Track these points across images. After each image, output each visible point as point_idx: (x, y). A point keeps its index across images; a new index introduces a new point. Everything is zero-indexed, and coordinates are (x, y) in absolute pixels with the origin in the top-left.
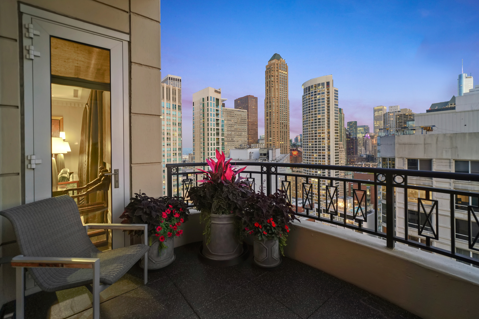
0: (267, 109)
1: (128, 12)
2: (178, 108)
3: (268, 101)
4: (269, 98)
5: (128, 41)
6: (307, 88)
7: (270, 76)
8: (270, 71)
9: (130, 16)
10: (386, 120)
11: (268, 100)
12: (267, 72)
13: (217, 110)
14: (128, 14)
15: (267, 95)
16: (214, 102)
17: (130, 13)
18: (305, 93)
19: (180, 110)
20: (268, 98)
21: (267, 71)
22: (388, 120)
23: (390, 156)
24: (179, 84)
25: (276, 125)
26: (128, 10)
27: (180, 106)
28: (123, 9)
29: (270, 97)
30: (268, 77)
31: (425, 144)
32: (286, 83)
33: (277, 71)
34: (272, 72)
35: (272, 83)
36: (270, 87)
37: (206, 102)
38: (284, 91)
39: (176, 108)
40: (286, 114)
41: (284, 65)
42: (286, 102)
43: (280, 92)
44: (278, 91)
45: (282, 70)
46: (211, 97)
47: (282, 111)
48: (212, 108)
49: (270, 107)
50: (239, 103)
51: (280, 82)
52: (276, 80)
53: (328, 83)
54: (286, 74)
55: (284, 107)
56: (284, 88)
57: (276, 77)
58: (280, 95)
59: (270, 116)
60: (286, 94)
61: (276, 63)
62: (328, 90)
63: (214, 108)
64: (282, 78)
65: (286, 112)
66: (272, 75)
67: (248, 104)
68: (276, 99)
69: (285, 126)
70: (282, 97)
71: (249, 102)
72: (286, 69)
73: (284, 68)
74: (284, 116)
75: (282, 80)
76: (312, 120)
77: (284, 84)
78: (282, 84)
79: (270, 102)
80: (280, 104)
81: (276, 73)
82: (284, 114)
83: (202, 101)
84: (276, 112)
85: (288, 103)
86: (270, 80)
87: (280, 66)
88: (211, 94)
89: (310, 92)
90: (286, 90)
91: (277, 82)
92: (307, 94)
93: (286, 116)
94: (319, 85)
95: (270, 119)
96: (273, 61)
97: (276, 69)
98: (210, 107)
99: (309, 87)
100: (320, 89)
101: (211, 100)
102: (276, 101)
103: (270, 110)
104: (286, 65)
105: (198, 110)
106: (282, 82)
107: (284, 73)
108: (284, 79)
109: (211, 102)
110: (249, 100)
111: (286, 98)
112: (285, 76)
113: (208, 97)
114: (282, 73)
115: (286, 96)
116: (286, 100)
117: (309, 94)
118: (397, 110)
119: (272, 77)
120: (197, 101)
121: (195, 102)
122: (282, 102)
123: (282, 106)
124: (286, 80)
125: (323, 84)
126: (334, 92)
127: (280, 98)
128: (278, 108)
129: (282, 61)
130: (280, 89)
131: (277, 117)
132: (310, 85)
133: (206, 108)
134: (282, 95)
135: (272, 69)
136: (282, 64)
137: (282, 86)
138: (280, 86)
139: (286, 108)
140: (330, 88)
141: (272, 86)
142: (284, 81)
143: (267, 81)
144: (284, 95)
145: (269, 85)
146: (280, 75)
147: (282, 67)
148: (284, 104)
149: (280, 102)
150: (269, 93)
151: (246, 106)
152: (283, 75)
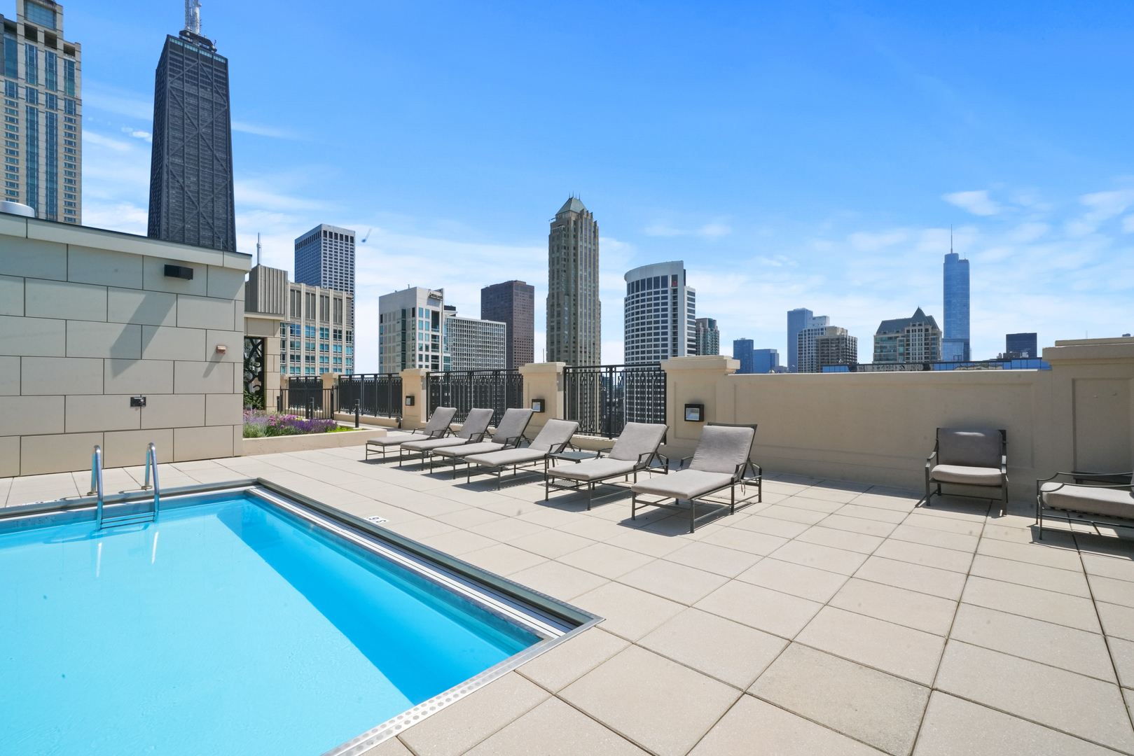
0: (552, 320)
2: (347, 337)
3: (553, 303)
4: (556, 296)
6: (633, 283)
7: (558, 248)
8: (558, 236)
10: (803, 346)
11: (553, 298)
12: (553, 238)
13: (434, 337)
15: (553, 289)
16: (427, 320)
18: (629, 293)
19: (350, 340)
20: (553, 296)
21: (553, 235)
22: (807, 345)
24: (349, 247)
25: (570, 355)
27: (350, 332)
29: (558, 293)
30: (555, 249)
32: (594, 265)
33: (575, 237)
34: (564, 239)
35: (564, 263)
36: (558, 272)
37: (409, 319)
38: (590, 282)
39: (340, 337)
40: (594, 332)
41: (590, 224)
42: (594, 305)
43: (581, 284)
44: (576, 282)
45: (586, 235)
46: (421, 310)
47: (586, 324)
48: (424, 332)
49: (559, 315)
50: (491, 297)
51: (581, 261)
52: (572, 258)
53: (675, 278)
54: (594, 244)
55: (590, 315)
56: (590, 274)
57: (572, 251)
58: (581, 289)
59: (558, 335)
60: (594, 287)
61: (573, 219)
62: (675, 291)
63: (427, 332)
64: (586, 253)
65: (594, 328)
66: (564, 245)
67: (511, 300)
68: (572, 298)
69: (590, 357)
70: (586, 296)
71: (514, 297)
72: (595, 232)
73: (590, 230)
74: (590, 336)
75: (586, 256)
76: (643, 352)
77: (590, 266)
78: (586, 265)
79: (559, 305)
80: (579, 310)
81: (573, 242)
82: (590, 332)
83: (399, 315)
84: (572, 326)
85: (597, 306)
86: (558, 255)
87: (581, 227)
88: (422, 303)
89: (640, 293)
90: (594, 280)
91: (574, 260)
92: (633, 297)
93: (594, 337)
94: (657, 279)
95: (559, 342)
96: (567, 216)
97: (572, 233)
98: (418, 331)
99: (638, 282)
100: (659, 288)
101: (421, 315)
102: (572, 302)
103: (559, 323)
104: (593, 224)
105: (392, 335)
106: (586, 262)
107: (590, 243)
108: (590, 255)
109: (421, 319)
110: (514, 291)
111: (594, 296)
112: (593, 247)
113: (414, 310)
114: (586, 241)
115: (594, 291)
116: (594, 301)
117: (638, 296)
118: (823, 326)
119: (564, 251)
120: (390, 314)
121: (386, 315)
122: (586, 306)
123: (586, 315)
124: (594, 258)
125: (665, 279)
126: (686, 296)
127: (581, 295)
128: (576, 319)
129: (585, 216)
130: (581, 277)
131: (574, 338)
132: (639, 278)
133: (409, 332)
134: (586, 290)
135: (564, 232)
136: (586, 224)
137: (586, 271)
138: (581, 270)
139: (594, 319)
140: (679, 288)
141: (564, 269)
142: (590, 261)
143: (553, 259)
144: (590, 291)
145: (556, 267)
146: (581, 246)
147: (586, 229)
148: (590, 309)
149: (581, 305)
150: (558, 283)
151: (507, 305)
152: (589, 246)
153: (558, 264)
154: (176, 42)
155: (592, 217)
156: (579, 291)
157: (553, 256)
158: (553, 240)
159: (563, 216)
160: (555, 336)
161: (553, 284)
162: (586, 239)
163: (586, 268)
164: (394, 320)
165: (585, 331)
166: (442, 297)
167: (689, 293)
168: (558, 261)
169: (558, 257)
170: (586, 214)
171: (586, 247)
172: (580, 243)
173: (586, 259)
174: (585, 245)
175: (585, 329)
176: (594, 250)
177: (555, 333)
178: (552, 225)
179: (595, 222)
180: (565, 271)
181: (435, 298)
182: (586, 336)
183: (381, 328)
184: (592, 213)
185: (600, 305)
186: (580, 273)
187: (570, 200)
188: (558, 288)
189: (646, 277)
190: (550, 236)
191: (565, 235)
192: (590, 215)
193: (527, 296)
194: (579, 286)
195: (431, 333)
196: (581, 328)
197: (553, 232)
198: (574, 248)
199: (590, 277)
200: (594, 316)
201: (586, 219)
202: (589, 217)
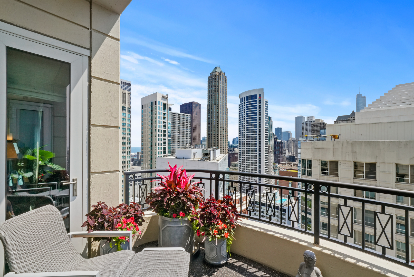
1: (88, 29)
3: (209, 108)
4: (210, 105)
5: (89, 56)
6: (243, 98)
8: (211, 81)
9: (91, 32)
10: (304, 128)
13: (164, 114)
14: (89, 31)
15: (209, 103)
16: (162, 106)
17: (91, 30)
18: (241, 102)
19: (129, 111)
21: (209, 81)
22: (306, 128)
23: (308, 158)
24: (129, 87)
25: (216, 129)
26: (89, 27)
27: (129, 108)
28: (84, 25)
30: (210, 87)
31: (334, 149)
32: (226, 93)
33: (218, 82)
34: (214, 82)
35: (214, 92)
36: (211, 96)
37: (154, 106)
38: (224, 100)
39: (125, 110)
40: (225, 120)
41: (224, 77)
42: (225, 109)
43: (221, 101)
44: (218, 99)
45: (222, 81)
46: (159, 102)
47: (222, 116)
48: (160, 111)
49: (212, 112)
50: (184, 108)
51: (221, 91)
52: (217, 90)
53: (260, 95)
54: (226, 85)
55: (224, 113)
56: (224, 97)
57: (217, 88)
59: (211, 121)
60: (225, 102)
61: (217, 75)
62: (260, 100)
63: (161, 112)
64: (222, 88)
65: (225, 118)
66: (214, 85)
67: (192, 109)
68: (217, 106)
69: (224, 130)
70: (222, 105)
71: (193, 108)
72: (226, 80)
73: (224, 79)
74: (224, 121)
75: (222, 90)
76: (247, 125)
77: (224, 94)
78: (222, 93)
79: (212, 109)
80: (220, 111)
81: (217, 84)
82: (224, 120)
83: (150, 104)
84: (217, 117)
85: (227, 110)
86: (211, 89)
87: (221, 78)
88: (159, 99)
89: (246, 102)
90: (225, 99)
91: (218, 91)
92: (242, 104)
93: (225, 122)
94: (253, 96)
95: (212, 123)
96: (215, 73)
97: (217, 80)
98: (158, 111)
99: (245, 97)
101: (159, 104)
102: (217, 108)
103: (212, 116)
104: (225, 77)
105: (147, 113)
106: (222, 92)
107: (224, 84)
108: (224, 89)
109: (159, 106)
110: (193, 105)
111: (225, 105)
112: (225, 86)
113: (156, 102)
114: (222, 84)
115: (225, 104)
116: (225, 107)
118: (312, 120)
119: (214, 87)
120: (146, 105)
121: (144, 105)
122: (222, 109)
123: (222, 113)
124: (225, 91)
125: (256, 96)
126: (264, 103)
127: (221, 105)
128: (218, 114)
129: (222, 74)
130: (220, 98)
131: (218, 122)
132: (245, 96)
133: (154, 111)
134: (222, 103)
135: (214, 80)
136: (222, 77)
137: (222, 95)
138: (221, 95)
139: (225, 114)
140: (262, 99)
141: (214, 94)
142: (224, 91)
143: (209, 90)
144: (224, 103)
145: (211, 94)
146: (221, 86)
147: (222, 79)
148: (224, 111)
149: (220, 109)
150: (211, 100)
151: (190, 111)
152: (223, 86)
155: (225, 74)
156: (220, 103)
158: (209, 83)
159: (213, 74)
161: (209, 101)
162: (222, 83)
163: (222, 94)
164: (148, 112)
165: (222, 119)
166: (167, 98)
167: (266, 102)
168: (211, 91)
170: (222, 73)
171: (222, 86)
172: (220, 84)
173: (222, 91)
174: (222, 85)
175: (222, 118)
176: (226, 87)
178: (209, 77)
179: (226, 77)
180: (214, 95)
181: (165, 98)
182: (222, 121)
183: (142, 111)
184: (225, 73)
185: (228, 109)
186: (220, 96)
187: (216, 67)
188: (211, 102)
189: (248, 95)
191: (214, 81)
192: (224, 73)
193: (198, 108)
194: (220, 102)
195: (163, 112)
196: (220, 118)
197: (209, 80)
198: (218, 86)
199: (224, 98)
200: (225, 113)
201: (222, 75)
202: (224, 74)
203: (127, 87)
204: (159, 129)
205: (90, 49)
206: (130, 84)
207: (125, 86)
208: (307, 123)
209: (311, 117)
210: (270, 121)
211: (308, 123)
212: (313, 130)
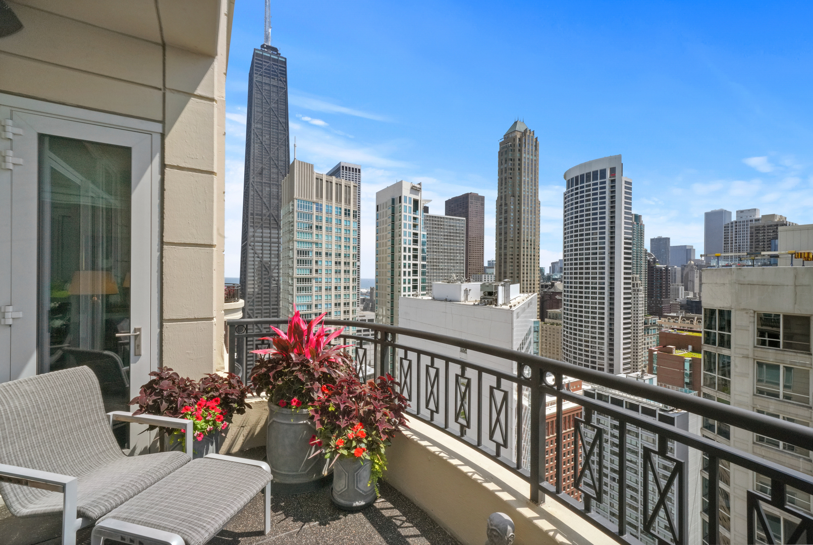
0: (501, 216)
1: (160, 89)
2: (354, 215)
3: (501, 203)
4: (503, 198)
5: (161, 133)
6: (572, 179)
7: (506, 161)
8: (506, 151)
9: (164, 95)
11: (501, 200)
12: (502, 153)
13: (415, 219)
14: (161, 93)
15: (501, 193)
16: (410, 206)
17: (164, 90)
18: (568, 187)
19: (357, 217)
20: (501, 198)
21: (502, 151)
23: (722, 306)
24: (358, 176)
25: (515, 243)
26: (161, 86)
27: (357, 212)
28: (153, 85)
29: (505, 196)
30: (504, 162)
31: (796, 286)
32: (535, 172)
33: (520, 150)
34: (510, 153)
35: (510, 171)
36: (506, 179)
37: (397, 205)
38: (532, 185)
39: (349, 214)
40: (535, 225)
41: (532, 140)
42: (535, 204)
43: (525, 188)
44: (520, 186)
45: (528, 149)
46: (405, 197)
47: (528, 219)
48: (408, 214)
49: (506, 212)
50: (452, 206)
51: (525, 169)
52: (517, 167)
53: (613, 170)
54: (535, 156)
55: (531, 212)
56: (532, 179)
57: (517, 162)
58: (524, 191)
59: (505, 228)
60: (535, 190)
61: (518, 136)
62: (613, 181)
63: (410, 215)
64: (528, 163)
65: (535, 222)
66: (510, 157)
67: (467, 207)
68: (517, 198)
69: (531, 245)
70: (528, 197)
71: (470, 205)
72: (536, 146)
73: (532, 145)
74: (531, 228)
75: (528, 165)
76: (582, 235)
77: (532, 173)
78: (528, 172)
79: (506, 204)
80: (523, 208)
81: (518, 155)
82: (531, 225)
83: (390, 203)
84: (517, 220)
85: (537, 205)
86: (506, 166)
87: (525, 143)
88: (406, 192)
89: (579, 186)
90: (535, 184)
91: (519, 169)
92: (572, 190)
93: (535, 229)
94: (595, 173)
95: (506, 233)
96: (513, 135)
97: (517, 148)
98: (403, 213)
99: (577, 178)
100: (597, 180)
101: (405, 202)
102: (517, 202)
103: (506, 219)
104: (534, 140)
105: (385, 219)
106: (528, 170)
107: (532, 155)
108: (532, 164)
109: (405, 204)
110: (470, 200)
111: (535, 196)
112: (534, 158)
113: (400, 198)
114: (528, 154)
115: (535, 193)
116: (535, 201)
117: (577, 189)
118: (753, 218)
119: (511, 162)
120: (383, 204)
121: (381, 205)
122: (528, 204)
123: (528, 212)
124: (535, 167)
125: (603, 172)
126: (624, 185)
127: (524, 196)
128: (520, 215)
129: (528, 133)
130: (525, 182)
131: (518, 229)
132: (578, 173)
133: (397, 215)
134: (528, 192)
135: (511, 148)
136: (529, 140)
137: (528, 177)
138: (525, 176)
139: (535, 214)
140: (617, 178)
141: (510, 176)
142: (532, 169)
143: (502, 169)
144: (531, 192)
145: (504, 175)
146: (525, 158)
147: (529, 144)
148: (531, 207)
149: (524, 204)
150: (505, 188)
151: (464, 211)
152: (531, 157)
153: (506, 172)
154: (259, 52)
155: (534, 134)
156: (523, 193)
157: (502, 167)
158: (502, 155)
159: (510, 136)
160: (503, 229)
161: (502, 189)
162: (528, 152)
163: (528, 175)
164: (386, 216)
165: (528, 224)
166: (421, 189)
167: (626, 182)
168: (506, 170)
169: (506, 168)
170: (528, 132)
171: (528, 159)
172: (524, 155)
173: (528, 168)
174: (527, 156)
175: (528, 222)
176: (535, 160)
177: (503, 226)
178: (501, 144)
179: (536, 138)
180: (511, 178)
181: (415, 189)
182: (528, 228)
183: (377, 215)
184: (533, 131)
185: (539, 204)
186: (523, 178)
187: (516, 123)
188: (505, 192)
189: (584, 172)
190: (499, 152)
191: (511, 150)
192: (532, 133)
193: (479, 204)
194: (523, 189)
195: (412, 215)
196: (524, 222)
197: (501, 149)
198: (519, 160)
199: (532, 182)
200: (535, 212)
201: (529, 136)
202: (532, 135)
203: (354, 175)
204: (405, 246)
205: (163, 122)
206: (359, 170)
207: (351, 174)
208: (736, 226)
209: (749, 210)
210: (637, 224)
211: (739, 226)
212: (754, 240)
